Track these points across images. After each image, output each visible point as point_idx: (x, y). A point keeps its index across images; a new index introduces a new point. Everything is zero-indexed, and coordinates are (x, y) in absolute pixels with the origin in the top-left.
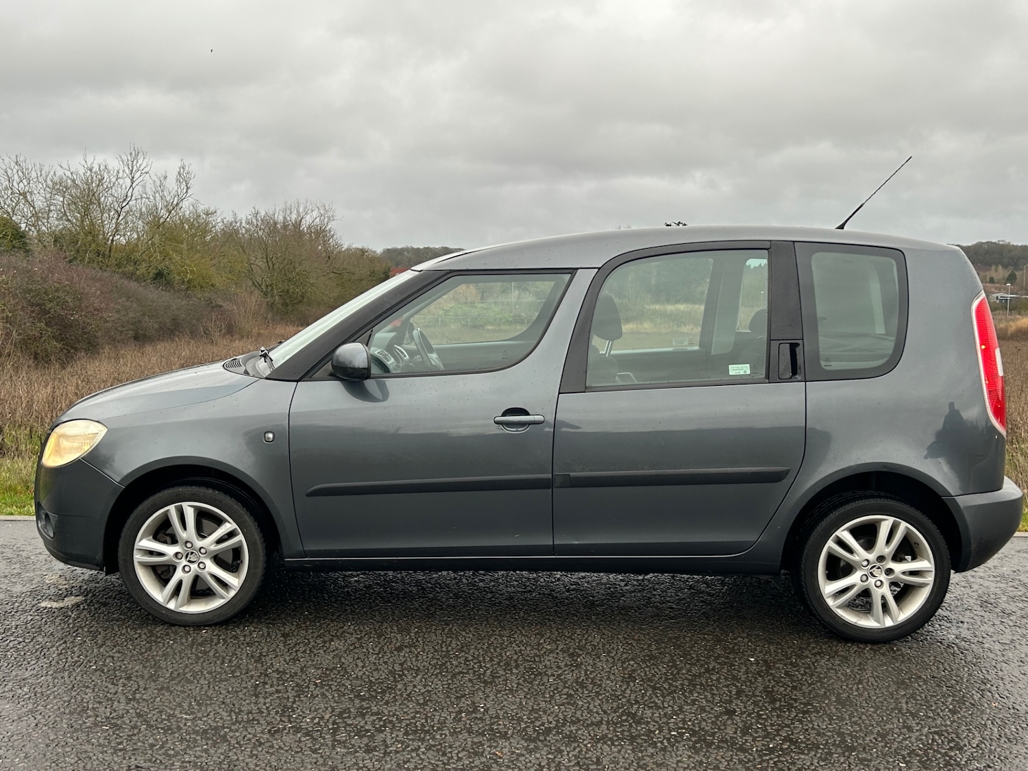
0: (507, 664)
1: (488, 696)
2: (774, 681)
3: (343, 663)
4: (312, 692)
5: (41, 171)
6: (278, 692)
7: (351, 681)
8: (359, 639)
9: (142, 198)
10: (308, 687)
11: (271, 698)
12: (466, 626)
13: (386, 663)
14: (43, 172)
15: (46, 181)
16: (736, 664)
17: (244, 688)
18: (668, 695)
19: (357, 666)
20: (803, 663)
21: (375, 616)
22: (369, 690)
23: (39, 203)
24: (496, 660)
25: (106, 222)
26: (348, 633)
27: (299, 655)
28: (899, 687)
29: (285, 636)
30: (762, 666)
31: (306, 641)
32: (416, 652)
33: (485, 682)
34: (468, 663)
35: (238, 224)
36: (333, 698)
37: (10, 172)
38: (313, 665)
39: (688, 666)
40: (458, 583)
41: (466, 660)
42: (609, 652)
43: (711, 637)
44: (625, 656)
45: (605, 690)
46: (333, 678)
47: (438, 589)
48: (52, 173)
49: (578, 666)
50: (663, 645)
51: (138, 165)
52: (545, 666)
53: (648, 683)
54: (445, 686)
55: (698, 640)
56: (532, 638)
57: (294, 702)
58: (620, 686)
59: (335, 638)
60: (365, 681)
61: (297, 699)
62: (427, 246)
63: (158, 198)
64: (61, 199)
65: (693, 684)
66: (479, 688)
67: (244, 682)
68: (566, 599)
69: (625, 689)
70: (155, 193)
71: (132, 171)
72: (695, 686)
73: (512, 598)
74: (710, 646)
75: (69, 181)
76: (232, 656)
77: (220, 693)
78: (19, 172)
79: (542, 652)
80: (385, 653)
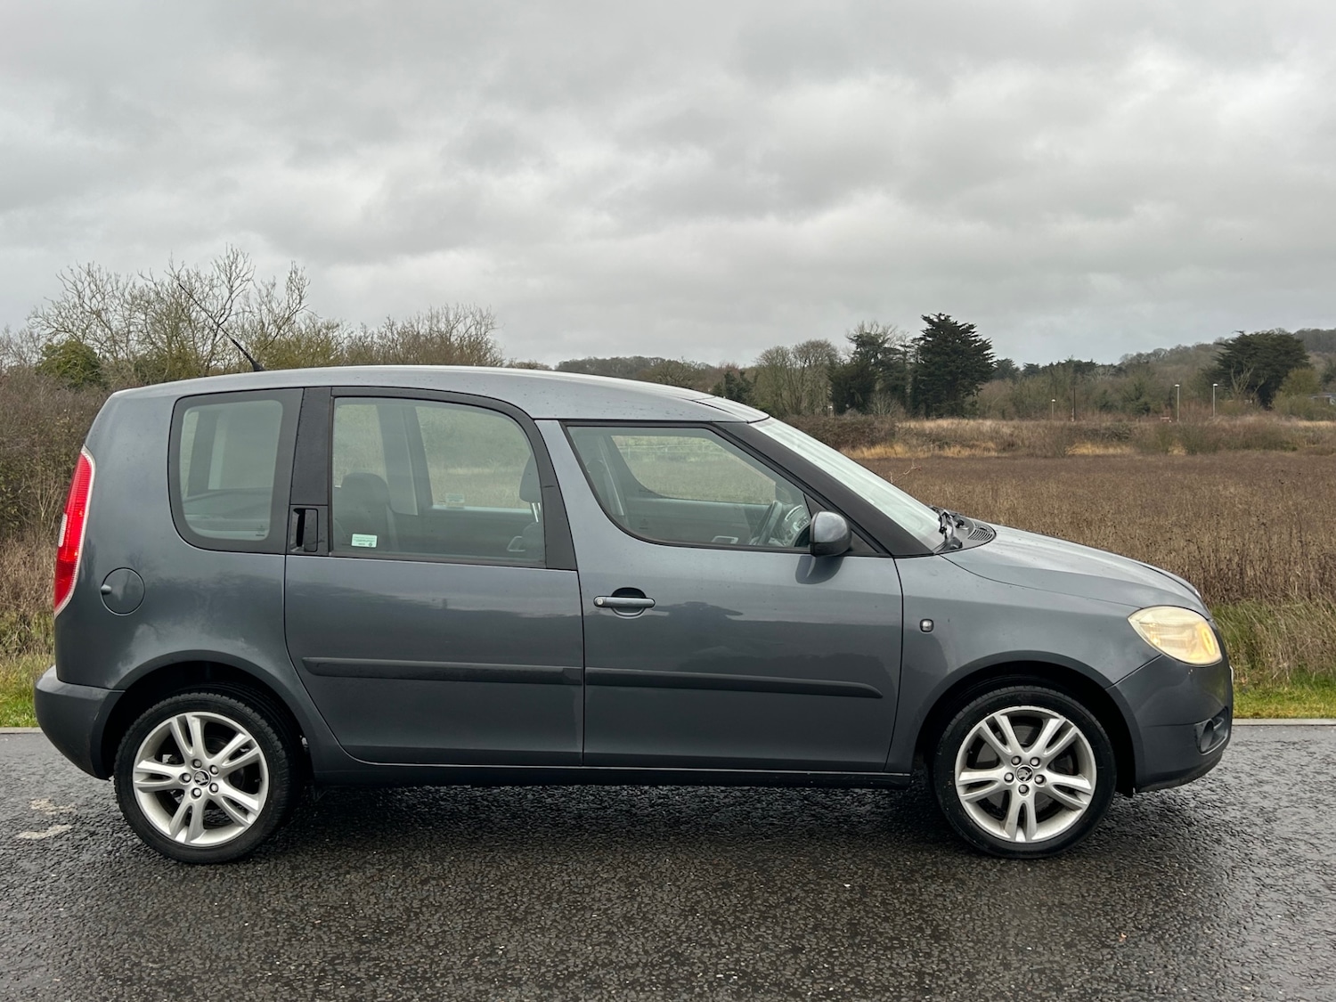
0: (549, 897)
1: (513, 936)
2: (865, 911)
3: (353, 900)
4: (306, 934)
5: (117, 283)
6: (267, 934)
7: (356, 920)
8: (380, 870)
9: (244, 312)
10: (304, 929)
11: (257, 942)
12: (514, 852)
13: (404, 899)
14: (120, 284)
15: (123, 295)
16: (826, 891)
17: (229, 931)
18: (729, 931)
19: (369, 902)
20: (908, 890)
21: (408, 842)
22: (375, 931)
23: (117, 323)
24: (536, 892)
25: (199, 344)
26: (369, 863)
27: (304, 891)
28: (1014, 916)
29: (292, 868)
30: (856, 894)
31: (318, 874)
32: (444, 885)
33: (515, 920)
34: (501, 897)
35: (369, 339)
36: (329, 941)
37: (79, 285)
38: (316, 903)
39: (766, 895)
40: (521, 799)
41: (501, 893)
42: (677, 880)
43: (807, 858)
44: (694, 884)
45: (656, 926)
46: (336, 918)
47: (493, 808)
48: (131, 285)
49: (633, 898)
50: (745, 870)
51: (238, 270)
52: (593, 899)
53: (711, 917)
54: (466, 925)
55: (790, 863)
56: (589, 865)
57: (282, 947)
58: (676, 921)
59: (352, 870)
60: (372, 921)
61: (287, 943)
62: (615, 357)
63: (265, 311)
64: (143, 317)
65: (764, 917)
66: (505, 927)
67: (231, 925)
68: (647, 816)
69: (680, 925)
70: (260, 305)
71: (230, 278)
72: (765, 919)
73: (580, 816)
74: (803, 870)
75: (152, 294)
76: (225, 894)
77: (200, 937)
78: (92, 285)
79: (595, 882)
80: (406, 887)
